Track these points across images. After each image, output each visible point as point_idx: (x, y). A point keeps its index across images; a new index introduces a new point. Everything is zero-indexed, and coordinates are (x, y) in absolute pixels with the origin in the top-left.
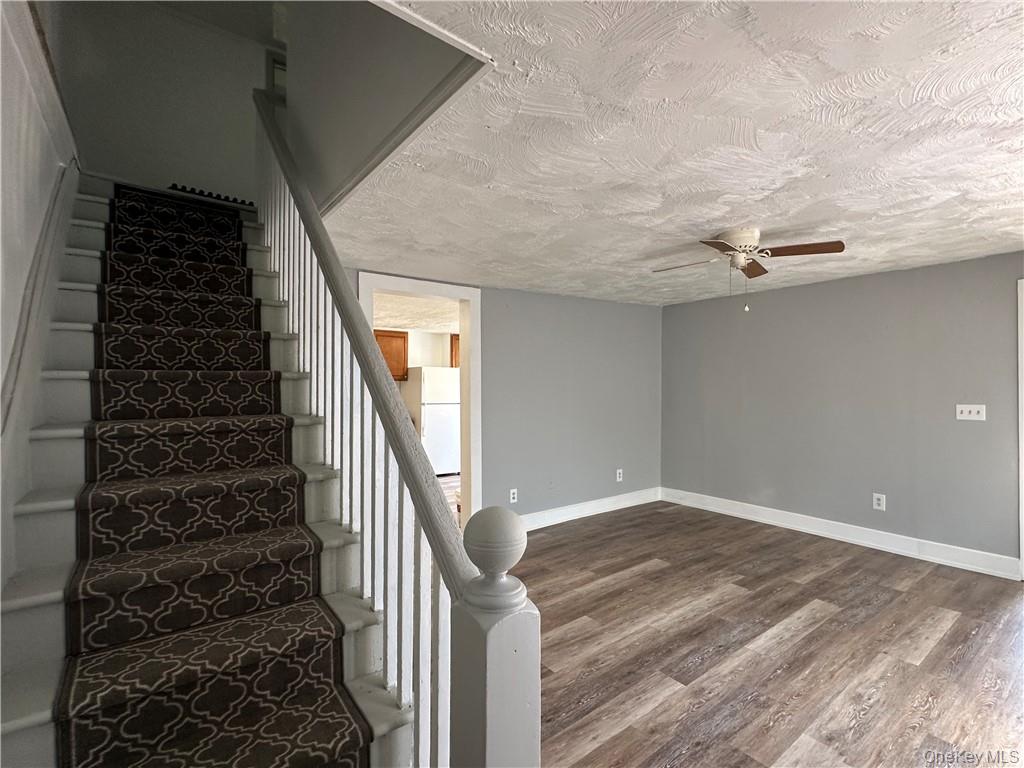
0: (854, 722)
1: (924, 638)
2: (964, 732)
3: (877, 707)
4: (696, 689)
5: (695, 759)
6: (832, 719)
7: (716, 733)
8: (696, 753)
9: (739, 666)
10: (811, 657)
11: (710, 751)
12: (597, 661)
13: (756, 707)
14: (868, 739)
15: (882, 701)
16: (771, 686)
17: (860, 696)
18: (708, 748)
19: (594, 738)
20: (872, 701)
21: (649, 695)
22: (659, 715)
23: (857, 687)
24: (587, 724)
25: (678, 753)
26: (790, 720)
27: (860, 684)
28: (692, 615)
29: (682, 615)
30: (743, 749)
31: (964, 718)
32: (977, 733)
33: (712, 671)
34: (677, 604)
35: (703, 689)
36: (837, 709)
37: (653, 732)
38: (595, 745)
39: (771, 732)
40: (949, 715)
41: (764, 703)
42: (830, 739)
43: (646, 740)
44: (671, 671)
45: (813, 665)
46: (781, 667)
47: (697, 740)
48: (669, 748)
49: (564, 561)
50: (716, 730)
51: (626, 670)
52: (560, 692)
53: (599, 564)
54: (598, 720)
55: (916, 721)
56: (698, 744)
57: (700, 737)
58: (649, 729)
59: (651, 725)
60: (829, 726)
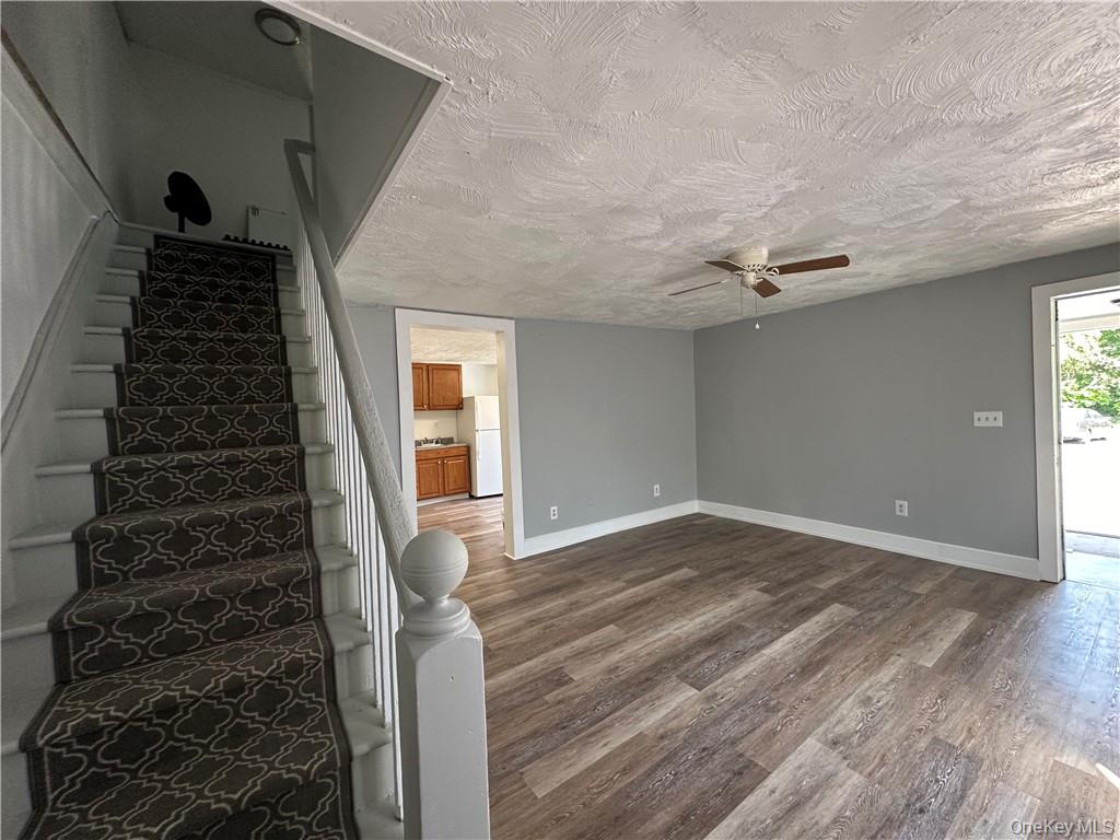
0: (861, 725)
1: (938, 639)
2: (970, 735)
3: (885, 710)
4: (710, 693)
5: (700, 764)
6: (839, 722)
7: (724, 738)
8: (703, 758)
9: (752, 671)
10: (825, 660)
11: (715, 757)
12: (618, 668)
13: (767, 711)
14: (873, 742)
15: (891, 703)
16: (782, 691)
17: (870, 698)
18: (714, 753)
19: (605, 745)
20: (880, 704)
21: (662, 701)
22: (670, 721)
23: (867, 690)
24: (599, 731)
25: (684, 758)
26: (798, 724)
27: (871, 686)
28: (713, 621)
29: (704, 622)
30: (748, 754)
31: (972, 720)
32: (983, 734)
33: (726, 676)
34: (700, 612)
35: (716, 695)
36: (845, 712)
37: (662, 737)
38: (606, 751)
39: (779, 736)
40: (956, 717)
41: (774, 707)
42: (835, 743)
43: (654, 747)
44: (687, 676)
45: (826, 669)
46: (794, 671)
47: (703, 746)
48: (676, 754)
49: (599, 572)
50: (724, 735)
51: (643, 677)
52: (577, 700)
53: (632, 575)
54: (611, 726)
55: (922, 723)
56: (704, 749)
57: (708, 742)
58: (658, 735)
59: (661, 731)
60: (836, 729)
